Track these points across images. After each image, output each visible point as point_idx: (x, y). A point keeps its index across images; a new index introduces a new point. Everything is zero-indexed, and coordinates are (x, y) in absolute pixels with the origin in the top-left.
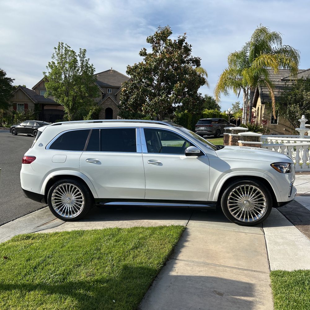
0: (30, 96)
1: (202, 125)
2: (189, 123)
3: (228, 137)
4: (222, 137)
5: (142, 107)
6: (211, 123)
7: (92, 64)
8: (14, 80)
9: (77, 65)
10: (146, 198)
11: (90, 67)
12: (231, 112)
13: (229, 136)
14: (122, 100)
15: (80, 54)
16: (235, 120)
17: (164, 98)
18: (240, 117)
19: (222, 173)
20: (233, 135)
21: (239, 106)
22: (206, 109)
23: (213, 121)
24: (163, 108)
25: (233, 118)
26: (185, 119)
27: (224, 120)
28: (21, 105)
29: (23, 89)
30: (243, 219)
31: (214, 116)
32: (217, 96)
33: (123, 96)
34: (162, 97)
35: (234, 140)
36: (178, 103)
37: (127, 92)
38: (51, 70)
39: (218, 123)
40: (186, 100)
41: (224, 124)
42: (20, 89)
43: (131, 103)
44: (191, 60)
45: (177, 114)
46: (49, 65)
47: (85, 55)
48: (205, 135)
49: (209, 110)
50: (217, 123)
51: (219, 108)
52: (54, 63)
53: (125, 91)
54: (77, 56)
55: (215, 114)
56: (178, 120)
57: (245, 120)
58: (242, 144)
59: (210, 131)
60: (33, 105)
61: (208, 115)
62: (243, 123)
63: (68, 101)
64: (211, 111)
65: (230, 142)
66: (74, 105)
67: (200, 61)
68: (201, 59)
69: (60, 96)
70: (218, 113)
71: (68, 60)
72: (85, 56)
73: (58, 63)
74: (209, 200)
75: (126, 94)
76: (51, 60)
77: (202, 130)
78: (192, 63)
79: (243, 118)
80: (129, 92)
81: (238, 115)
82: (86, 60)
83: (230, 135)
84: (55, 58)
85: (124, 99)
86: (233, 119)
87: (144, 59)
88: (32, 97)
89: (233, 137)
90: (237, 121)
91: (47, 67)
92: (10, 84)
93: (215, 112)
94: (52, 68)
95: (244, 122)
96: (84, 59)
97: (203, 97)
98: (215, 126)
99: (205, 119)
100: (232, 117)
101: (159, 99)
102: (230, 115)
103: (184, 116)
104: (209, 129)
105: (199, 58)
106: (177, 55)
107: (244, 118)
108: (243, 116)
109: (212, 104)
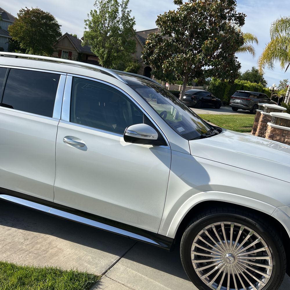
0: (75, 45)
1: (238, 97)
2: (226, 93)
3: (259, 114)
4: (255, 114)
5: (163, 64)
6: (249, 97)
7: (134, 17)
8: (61, 26)
9: (117, 15)
10: (56, 201)
11: (132, 20)
12: (275, 89)
13: (261, 114)
14: (144, 54)
15: (123, 4)
16: (277, 98)
17: (189, 56)
18: (283, 95)
19: (192, 188)
20: (265, 113)
21: (287, 84)
22: (248, 82)
23: (252, 95)
24: (188, 69)
25: (276, 94)
26: (221, 88)
27: (265, 95)
28: (65, 52)
29: (69, 37)
30: (218, 286)
31: (256, 89)
32: (261, 66)
33: (146, 49)
34: (186, 55)
35: (265, 120)
36: (207, 66)
37: (151, 45)
38: (92, 18)
39: (258, 98)
40: (217, 63)
41: (264, 100)
42: (66, 36)
43: (153, 59)
44: (233, 15)
45: (214, 82)
46: (91, 13)
47: (127, 5)
48: (240, 108)
49: (252, 82)
50: (256, 97)
51: (264, 82)
52: (96, 12)
53: (149, 44)
54: (119, 6)
55: (258, 88)
56: (214, 88)
57: (288, 98)
58: (272, 127)
59: (246, 106)
60: (77, 54)
61: (249, 88)
62: (285, 102)
63: (103, 52)
64: (254, 84)
65: (260, 122)
66: (108, 57)
67: (244, 18)
68: (246, 16)
69: (96, 47)
70: (261, 87)
71: (110, 10)
72: (127, 7)
73: (100, 12)
74: (160, 232)
75: (150, 47)
76: (94, 8)
77: (237, 103)
78: (235, 20)
79: (286, 95)
80: (152, 46)
81: (281, 92)
82: (128, 12)
83: (262, 112)
84: (97, 6)
85: (147, 52)
86: (275, 96)
87: (178, 8)
88: (77, 46)
89: (265, 116)
90: (280, 99)
91: (89, 14)
92: (57, 30)
93: (258, 86)
94: (93, 17)
95: (287, 101)
96: (126, 10)
97: (238, 62)
98: (253, 100)
99: (244, 91)
100: (274, 94)
101: (182, 56)
102: (273, 91)
103: (222, 85)
104: (245, 103)
105: (244, 15)
106: (215, 6)
107: (288, 97)
108: (287, 94)
109: (258, 78)
